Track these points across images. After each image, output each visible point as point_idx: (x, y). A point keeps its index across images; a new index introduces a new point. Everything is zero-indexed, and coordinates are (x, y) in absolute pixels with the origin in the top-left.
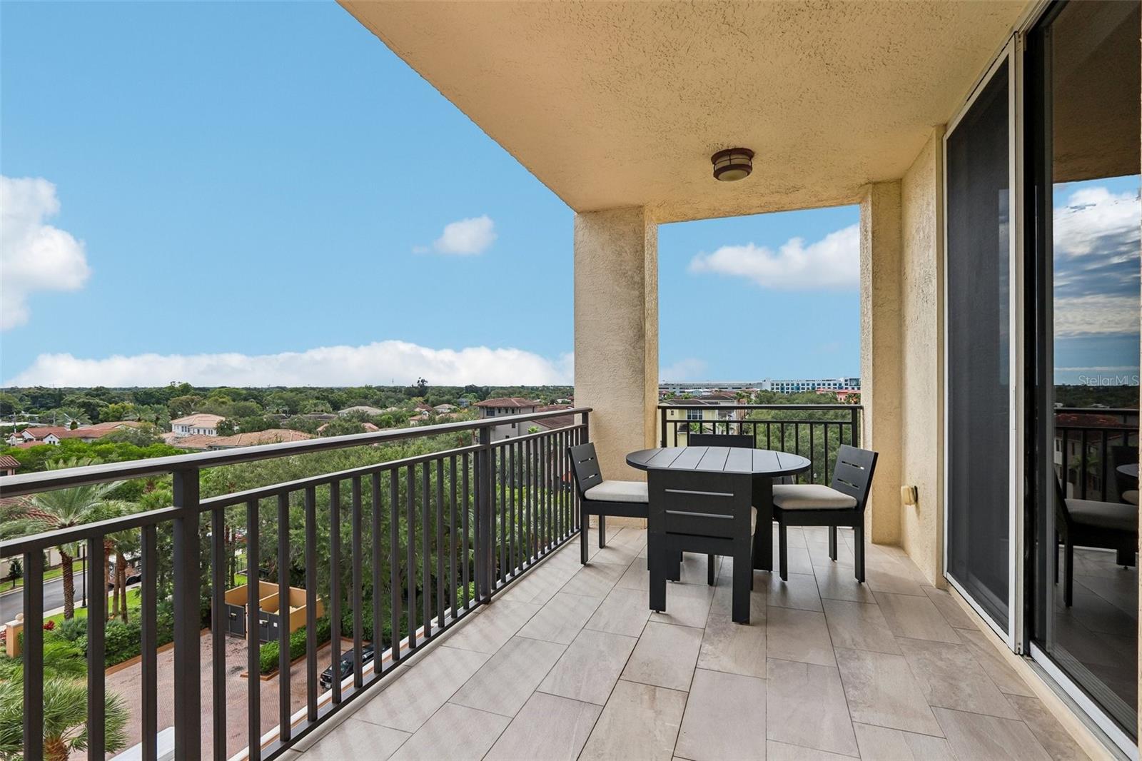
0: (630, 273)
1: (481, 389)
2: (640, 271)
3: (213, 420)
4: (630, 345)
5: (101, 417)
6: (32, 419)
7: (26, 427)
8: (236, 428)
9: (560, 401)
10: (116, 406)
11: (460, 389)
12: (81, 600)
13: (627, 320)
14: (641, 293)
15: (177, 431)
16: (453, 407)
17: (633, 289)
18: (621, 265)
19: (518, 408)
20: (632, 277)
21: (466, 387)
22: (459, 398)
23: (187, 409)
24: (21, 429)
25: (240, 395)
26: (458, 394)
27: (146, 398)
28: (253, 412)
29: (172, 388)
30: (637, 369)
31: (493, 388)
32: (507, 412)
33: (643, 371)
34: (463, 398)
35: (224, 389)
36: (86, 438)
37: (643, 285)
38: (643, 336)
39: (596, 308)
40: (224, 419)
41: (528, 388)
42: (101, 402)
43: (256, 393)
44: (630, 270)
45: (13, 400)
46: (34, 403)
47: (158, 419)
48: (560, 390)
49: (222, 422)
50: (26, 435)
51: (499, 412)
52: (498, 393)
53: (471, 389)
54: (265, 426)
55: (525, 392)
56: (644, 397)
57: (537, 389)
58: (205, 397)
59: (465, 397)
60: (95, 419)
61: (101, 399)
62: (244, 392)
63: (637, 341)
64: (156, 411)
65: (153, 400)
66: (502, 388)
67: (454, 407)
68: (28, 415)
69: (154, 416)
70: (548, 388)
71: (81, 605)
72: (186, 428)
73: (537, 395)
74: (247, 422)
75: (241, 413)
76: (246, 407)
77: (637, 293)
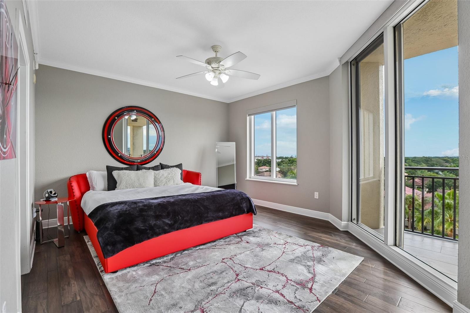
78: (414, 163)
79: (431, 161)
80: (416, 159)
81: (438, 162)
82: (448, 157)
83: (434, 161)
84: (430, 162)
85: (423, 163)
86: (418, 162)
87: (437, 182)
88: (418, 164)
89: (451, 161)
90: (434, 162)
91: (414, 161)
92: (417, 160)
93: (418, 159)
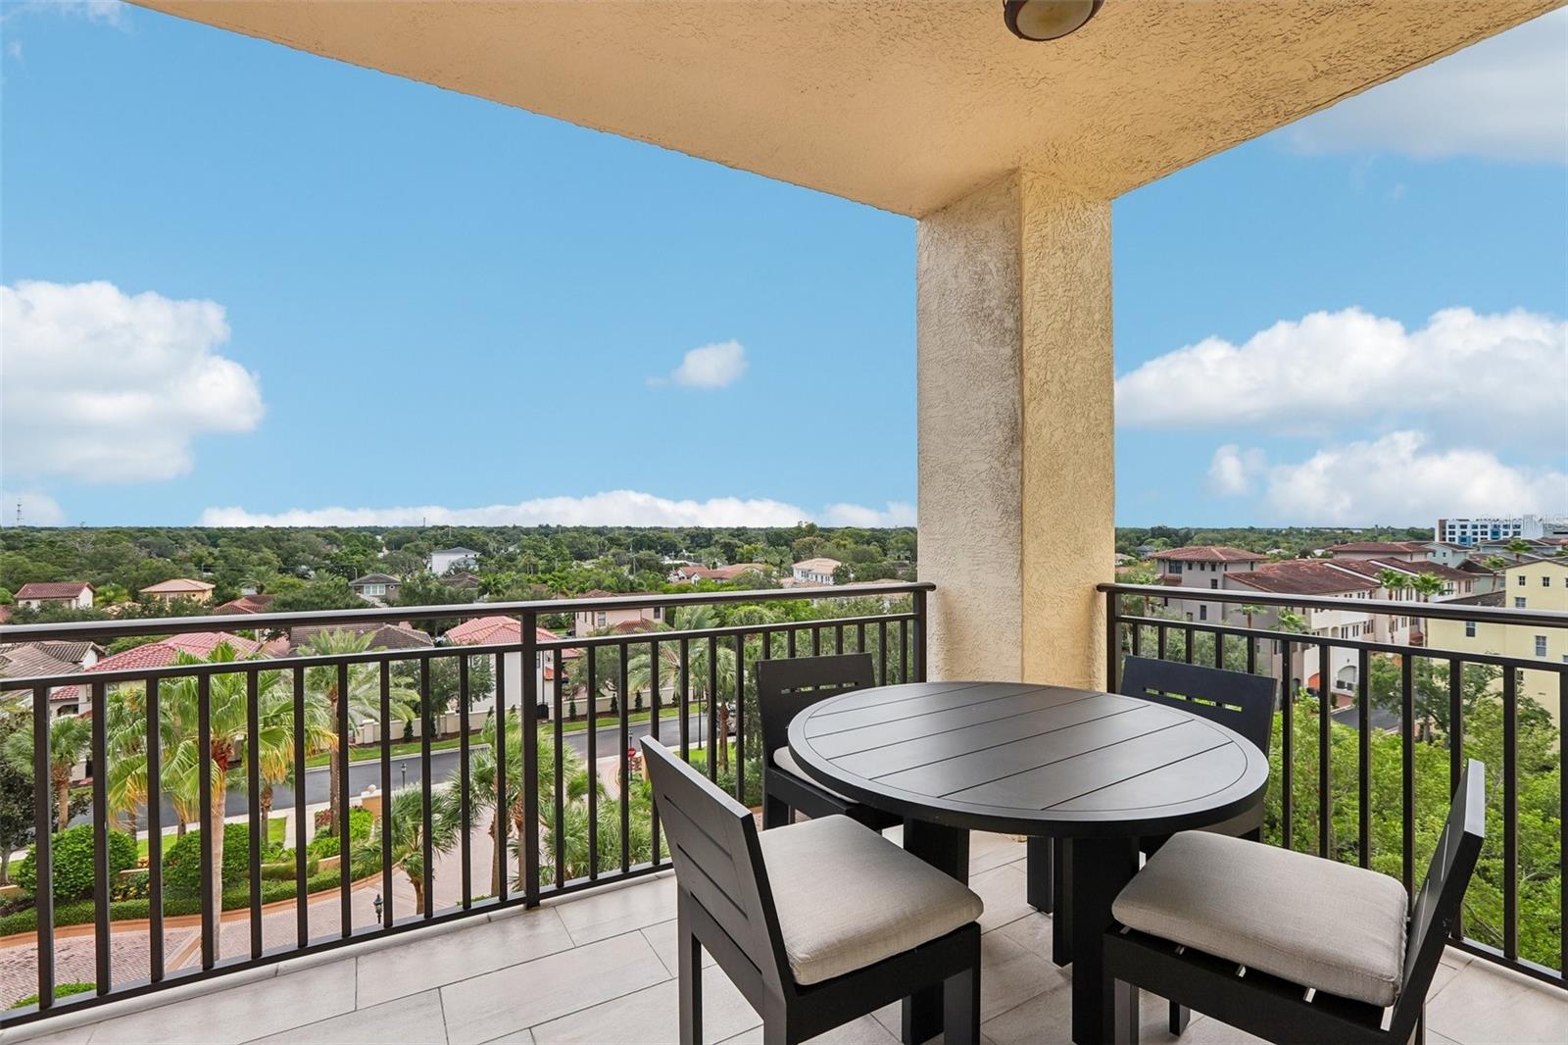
0: (997, 312)
1: (1176, 532)
2: (1014, 305)
3: (828, 566)
4: (998, 458)
5: (737, 558)
6: (689, 558)
7: (681, 565)
8: (852, 575)
9: (1318, 552)
10: (749, 548)
11: (1144, 532)
12: (696, 741)
13: (993, 408)
14: (1015, 351)
15: (797, 575)
16: (1127, 558)
17: (1003, 343)
18: (983, 301)
19: (1221, 562)
20: (1001, 321)
21: (1152, 529)
22: (1140, 545)
23: (809, 552)
24: (677, 567)
25: (862, 536)
26: (1138, 538)
27: (777, 539)
28: (873, 559)
29: (799, 528)
30: (1010, 509)
31: (1199, 531)
32: (1203, 569)
33: (1020, 512)
34: (1147, 544)
35: (847, 531)
36: (721, 579)
37: (1019, 335)
38: (1022, 439)
39: (947, 393)
40: (839, 564)
41: (1260, 531)
42: (739, 543)
43: (878, 534)
44: (998, 308)
45: (678, 539)
46: (692, 542)
47: (782, 562)
48: (1322, 534)
49: (837, 568)
50: (681, 573)
51: (1190, 568)
52: (1204, 539)
53: (1159, 533)
54: (880, 575)
55: (1252, 537)
56: (1021, 567)
57: (1278, 532)
58: (828, 540)
59: (1150, 543)
60: (731, 560)
61: (740, 540)
62: (868, 533)
63: (1009, 450)
64: (780, 553)
65: (782, 542)
66: (1213, 530)
67: (1130, 558)
68: (686, 554)
69: (778, 559)
70: (1299, 531)
71: (697, 747)
72: (806, 573)
73: (1276, 542)
74: (863, 570)
75: (858, 558)
76: (865, 551)
77: (1007, 351)
78: (238, 547)
79: (288, 540)
80: (244, 535)
81: (306, 543)
82: (337, 529)
83: (296, 540)
84: (287, 543)
85: (266, 547)
86: (251, 545)
87: (293, 602)
88: (252, 549)
89: (342, 538)
90: (298, 544)
91: (238, 540)
92: (246, 538)
93: (251, 535)
